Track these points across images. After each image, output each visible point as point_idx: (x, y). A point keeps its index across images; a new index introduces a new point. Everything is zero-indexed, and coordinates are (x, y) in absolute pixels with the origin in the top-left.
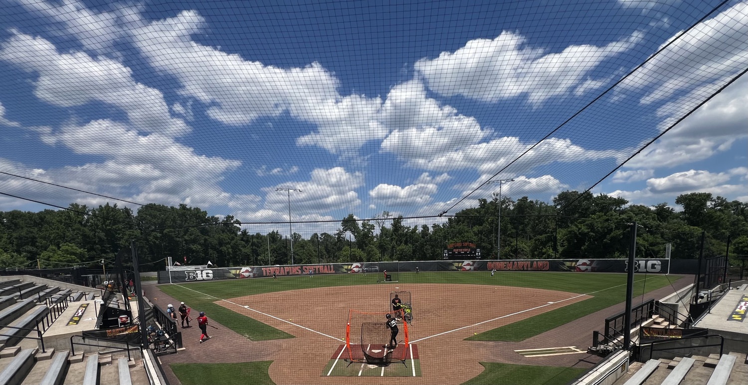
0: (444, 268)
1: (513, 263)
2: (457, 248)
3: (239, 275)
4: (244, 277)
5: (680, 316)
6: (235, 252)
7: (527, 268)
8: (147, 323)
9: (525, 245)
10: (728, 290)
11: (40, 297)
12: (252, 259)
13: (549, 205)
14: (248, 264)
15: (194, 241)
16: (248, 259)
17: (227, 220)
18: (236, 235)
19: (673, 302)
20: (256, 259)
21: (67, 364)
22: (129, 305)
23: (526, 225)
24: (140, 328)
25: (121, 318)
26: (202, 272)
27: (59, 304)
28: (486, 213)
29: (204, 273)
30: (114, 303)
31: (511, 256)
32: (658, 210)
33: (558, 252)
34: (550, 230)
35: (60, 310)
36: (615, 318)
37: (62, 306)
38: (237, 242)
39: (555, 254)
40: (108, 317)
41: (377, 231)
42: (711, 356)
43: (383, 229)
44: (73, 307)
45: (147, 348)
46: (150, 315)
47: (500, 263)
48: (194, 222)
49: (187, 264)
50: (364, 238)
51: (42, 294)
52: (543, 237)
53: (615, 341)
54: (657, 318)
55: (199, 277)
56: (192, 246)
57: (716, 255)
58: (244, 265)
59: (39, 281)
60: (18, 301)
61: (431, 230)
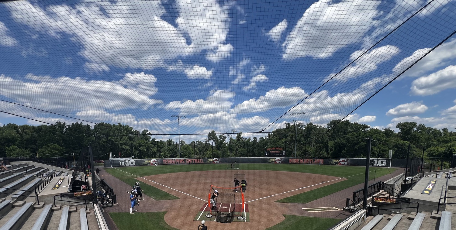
0: (265, 161)
1: (304, 160)
2: (272, 150)
3: (150, 163)
4: (152, 164)
5: (395, 191)
6: (148, 150)
7: (311, 163)
8: (97, 189)
9: (310, 149)
10: (423, 177)
11: (37, 174)
12: (158, 154)
13: (325, 128)
14: (155, 157)
15: (125, 144)
16: (155, 155)
17: (144, 132)
18: (149, 141)
19: (392, 183)
20: (160, 155)
21: (52, 211)
22: (87, 179)
23: (312, 139)
24: (93, 192)
25: (83, 186)
26: (129, 161)
27: (48, 178)
28: (289, 131)
29: (130, 162)
30: (79, 178)
31: (303, 155)
32: (385, 131)
33: (329, 154)
34: (325, 141)
35: (49, 181)
36: (359, 192)
37: (50, 179)
38: (149, 145)
39: (327, 155)
40: (75, 185)
41: (227, 141)
42: (412, 213)
43: (231, 139)
44: (56, 179)
45: (96, 203)
46: (99, 185)
47: (296, 159)
48: (125, 133)
49: (121, 157)
50: (220, 144)
51: (38, 172)
52: (320, 145)
53: (359, 204)
54: (383, 192)
55: (128, 164)
56: (124, 147)
57: (417, 157)
58: (153, 157)
59: (38, 165)
60: (25, 175)
61: (258, 140)
